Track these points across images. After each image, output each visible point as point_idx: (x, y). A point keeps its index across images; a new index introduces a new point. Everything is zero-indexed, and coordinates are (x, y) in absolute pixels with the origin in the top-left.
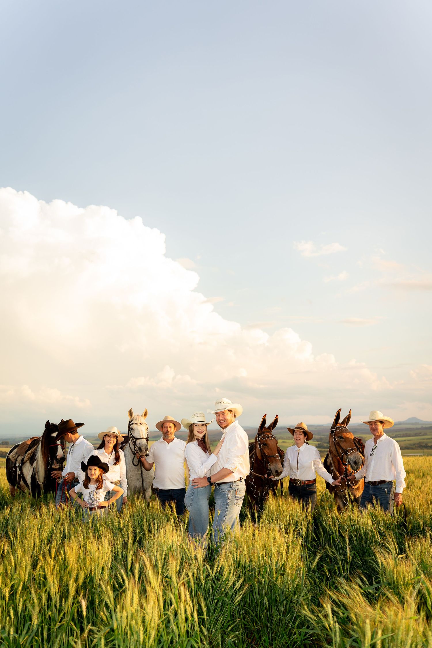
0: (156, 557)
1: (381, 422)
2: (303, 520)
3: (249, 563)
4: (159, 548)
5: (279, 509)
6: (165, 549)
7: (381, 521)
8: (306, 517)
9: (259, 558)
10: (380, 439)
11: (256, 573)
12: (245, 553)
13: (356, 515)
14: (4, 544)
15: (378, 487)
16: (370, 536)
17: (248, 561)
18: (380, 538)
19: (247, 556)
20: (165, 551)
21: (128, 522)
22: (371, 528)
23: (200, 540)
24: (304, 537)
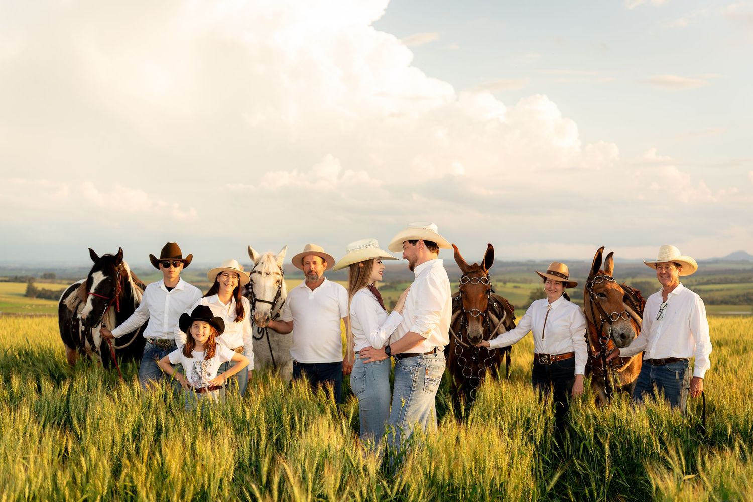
0: (304, 467)
1: (677, 264)
2: (539, 416)
3: (449, 480)
4: (309, 453)
5: (501, 398)
6: (317, 456)
7: (665, 423)
8: (545, 412)
9: (465, 472)
10: (673, 292)
11: (459, 495)
12: (443, 467)
13: (625, 412)
14: (67, 440)
15: (664, 368)
16: (644, 445)
17: (447, 478)
18: (661, 448)
19: (446, 470)
20: (317, 459)
21: (259, 412)
22: (648, 433)
23: (372, 443)
24: (538, 443)
